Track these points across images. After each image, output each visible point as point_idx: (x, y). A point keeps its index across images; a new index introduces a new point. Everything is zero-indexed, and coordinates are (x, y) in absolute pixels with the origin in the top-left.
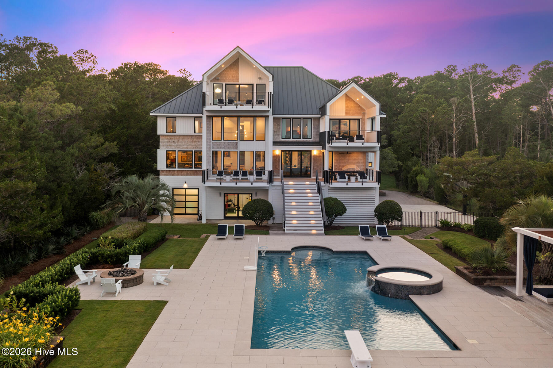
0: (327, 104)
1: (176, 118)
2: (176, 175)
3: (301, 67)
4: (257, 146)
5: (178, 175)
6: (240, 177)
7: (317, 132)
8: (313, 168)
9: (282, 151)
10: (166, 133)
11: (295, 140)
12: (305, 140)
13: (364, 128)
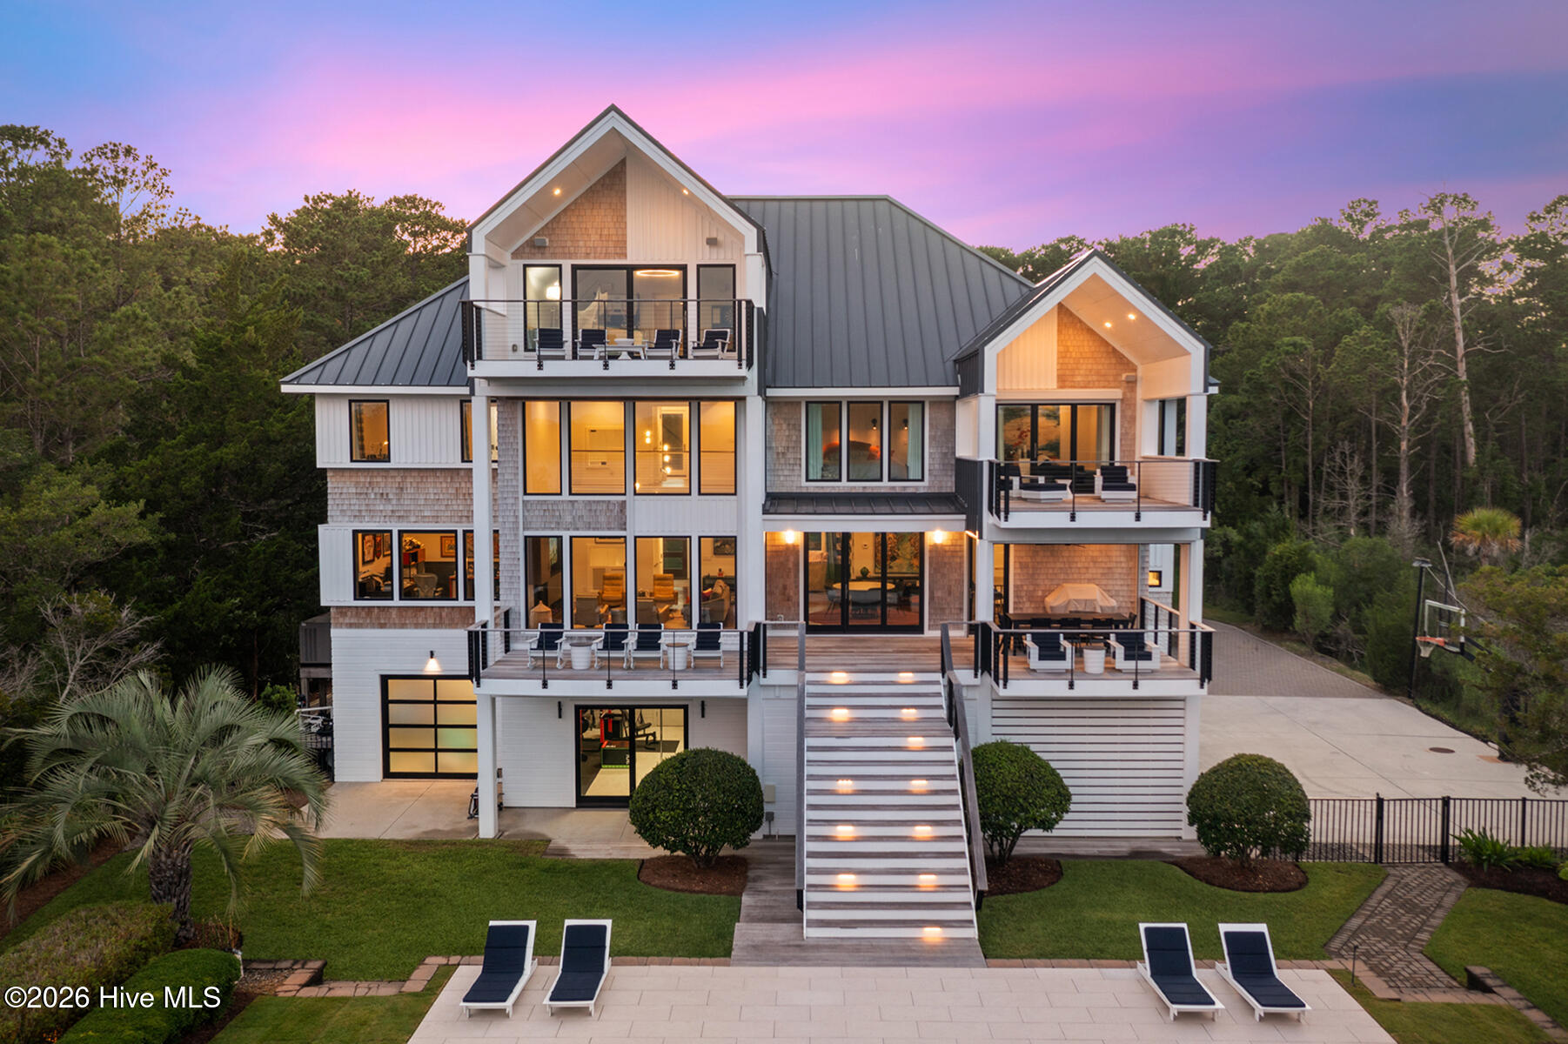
0: (986, 348)
1: (388, 402)
2: (394, 626)
3: (885, 199)
4: (707, 518)
5: (403, 626)
6: (629, 652)
7: (946, 454)
8: (932, 598)
9: (806, 534)
10: (352, 461)
11: (858, 487)
12: (898, 486)
13: (1130, 440)
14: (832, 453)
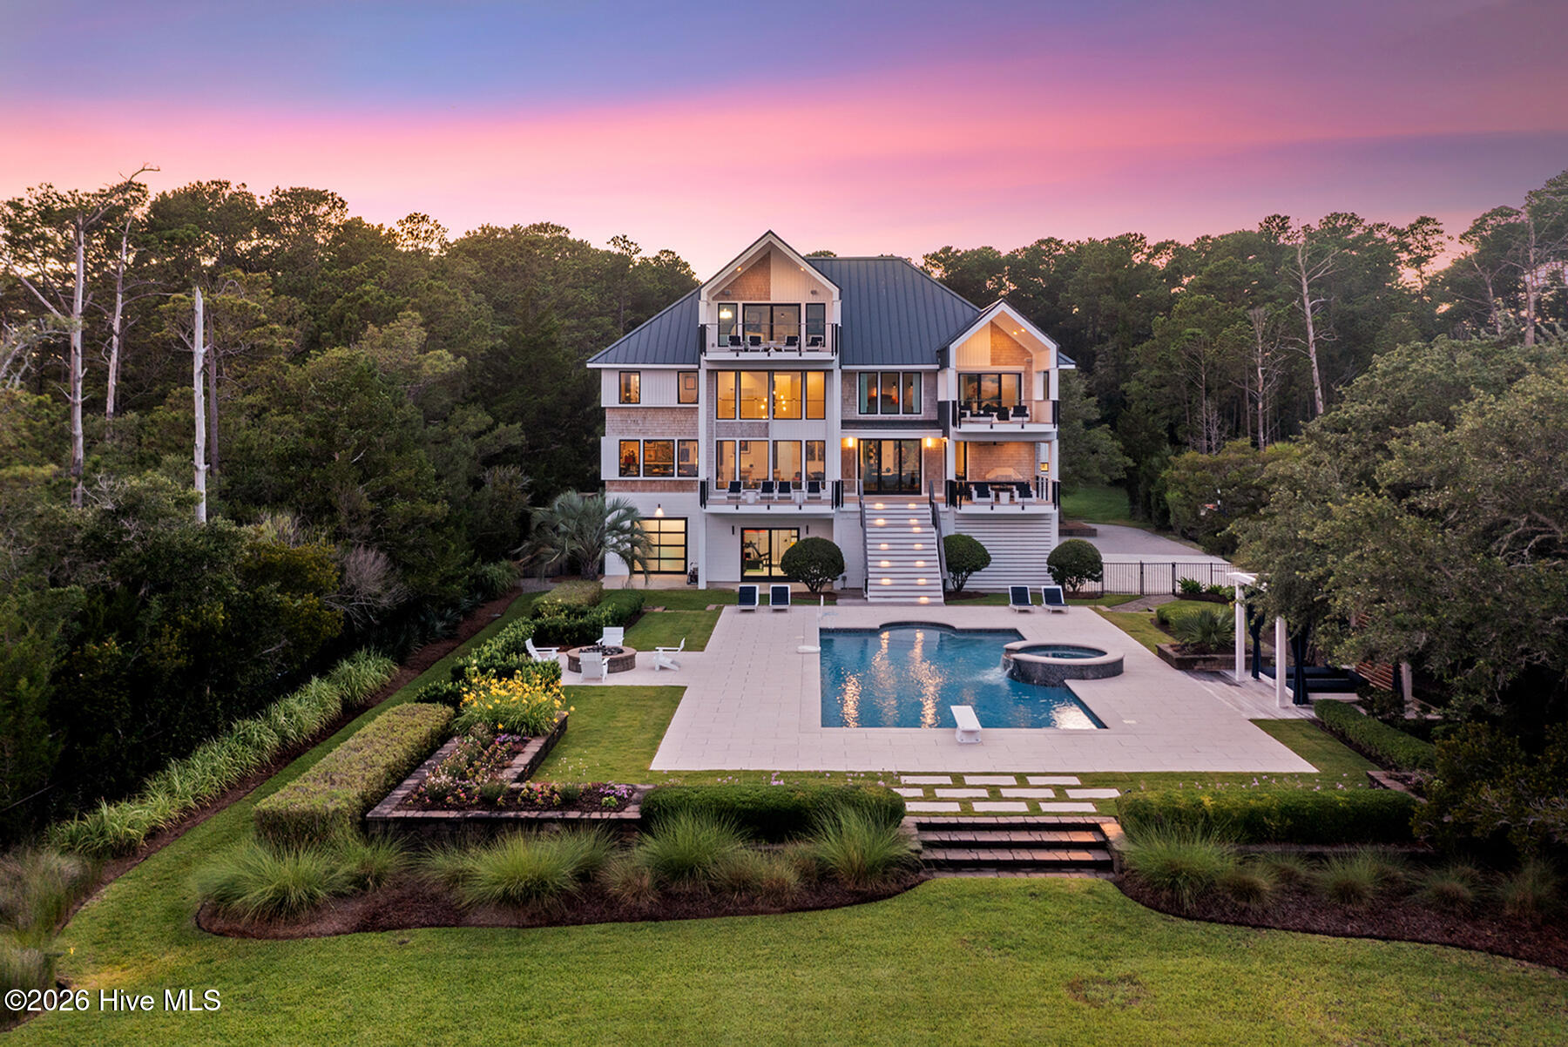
0: (951, 346)
1: (640, 372)
2: (640, 491)
3: (900, 259)
4: (808, 431)
5: (644, 491)
6: (776, 494)
7: (932, 399)
8: (925, 476)
9: (859, 440)
10: (619, 403)
11: (887, 417)
12: (908, 417)
13: (1030, 391)
14: (872, 400)
